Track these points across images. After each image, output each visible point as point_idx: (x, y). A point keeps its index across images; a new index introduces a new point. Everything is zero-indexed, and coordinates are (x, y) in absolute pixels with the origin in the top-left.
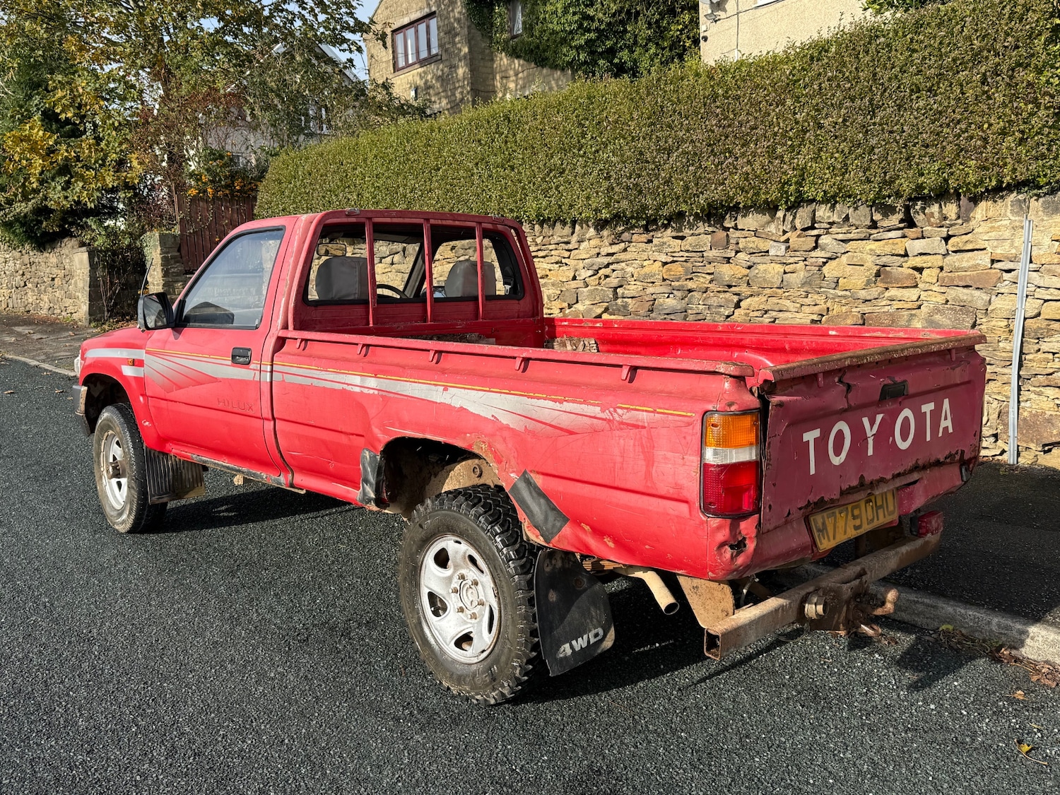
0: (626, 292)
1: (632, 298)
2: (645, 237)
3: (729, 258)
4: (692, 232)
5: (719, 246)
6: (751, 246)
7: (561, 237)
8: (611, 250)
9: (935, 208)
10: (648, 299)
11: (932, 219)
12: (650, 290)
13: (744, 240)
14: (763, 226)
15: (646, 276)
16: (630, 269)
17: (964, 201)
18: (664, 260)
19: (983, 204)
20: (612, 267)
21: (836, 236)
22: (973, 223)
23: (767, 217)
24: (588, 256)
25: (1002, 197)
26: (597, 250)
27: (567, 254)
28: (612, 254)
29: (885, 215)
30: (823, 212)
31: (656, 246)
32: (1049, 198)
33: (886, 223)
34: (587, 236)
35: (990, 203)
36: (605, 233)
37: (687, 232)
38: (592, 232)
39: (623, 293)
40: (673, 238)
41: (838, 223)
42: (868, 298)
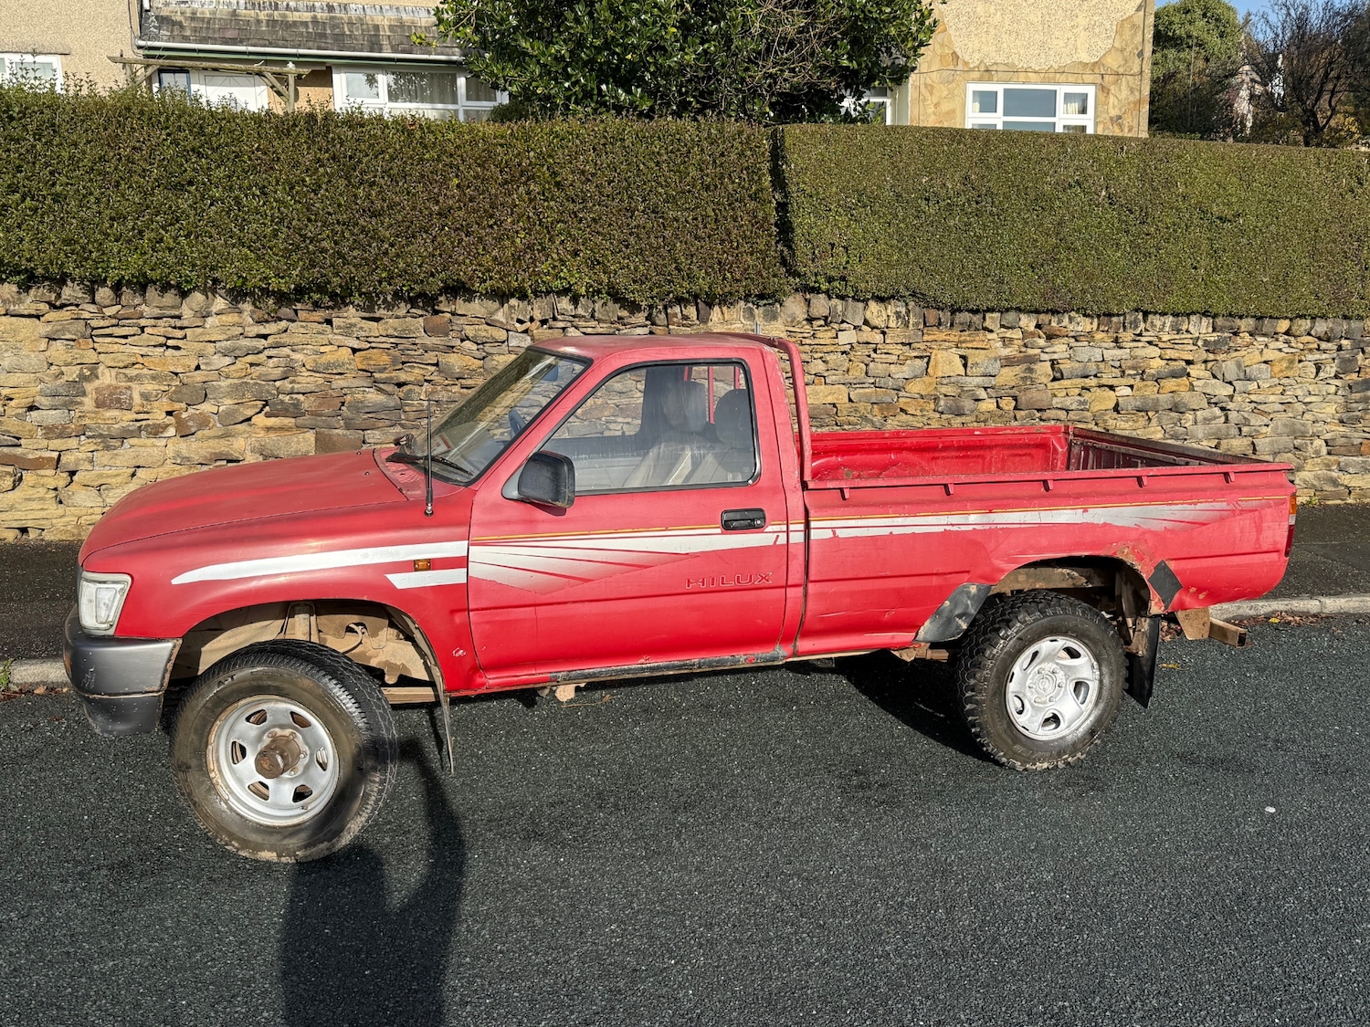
0: (296, 386)
1: (304, 394)
2: (320, 315)
3: (453, 347)
4: (390, 313)
5: (438, 332)
6: (484, 334)
7: (161, 308)
8: (263, 330)
9: (677, 309)
10: (335, 395)
11: (675, 319)
12: (339, 383)
13: (472, 327)
14: (492, 314)
15: (328, 365)
16: (295, 356)
17: (701, 305)
18: (355, 346)
19: (716, 308)
20: (267, 353)
21: (584, 330)
22: (710, 324)
23: (496, 305)
24: (226, 337)
25: (731, 304)
26: (241, 330)
27: (179, 334)
28: (265, 337)
29: (632, 313)
30: (564, 304)
31: (339, 327)
32: (768, 307)
33: (633, 320)
34: (214, 309)
35: (725, 309)
36: (247, 307)
37: (380, 313)
38: (220, 303)
39: (293, 388)
40: (363, 318)
41: (583, 317)
42: (624, 390)
